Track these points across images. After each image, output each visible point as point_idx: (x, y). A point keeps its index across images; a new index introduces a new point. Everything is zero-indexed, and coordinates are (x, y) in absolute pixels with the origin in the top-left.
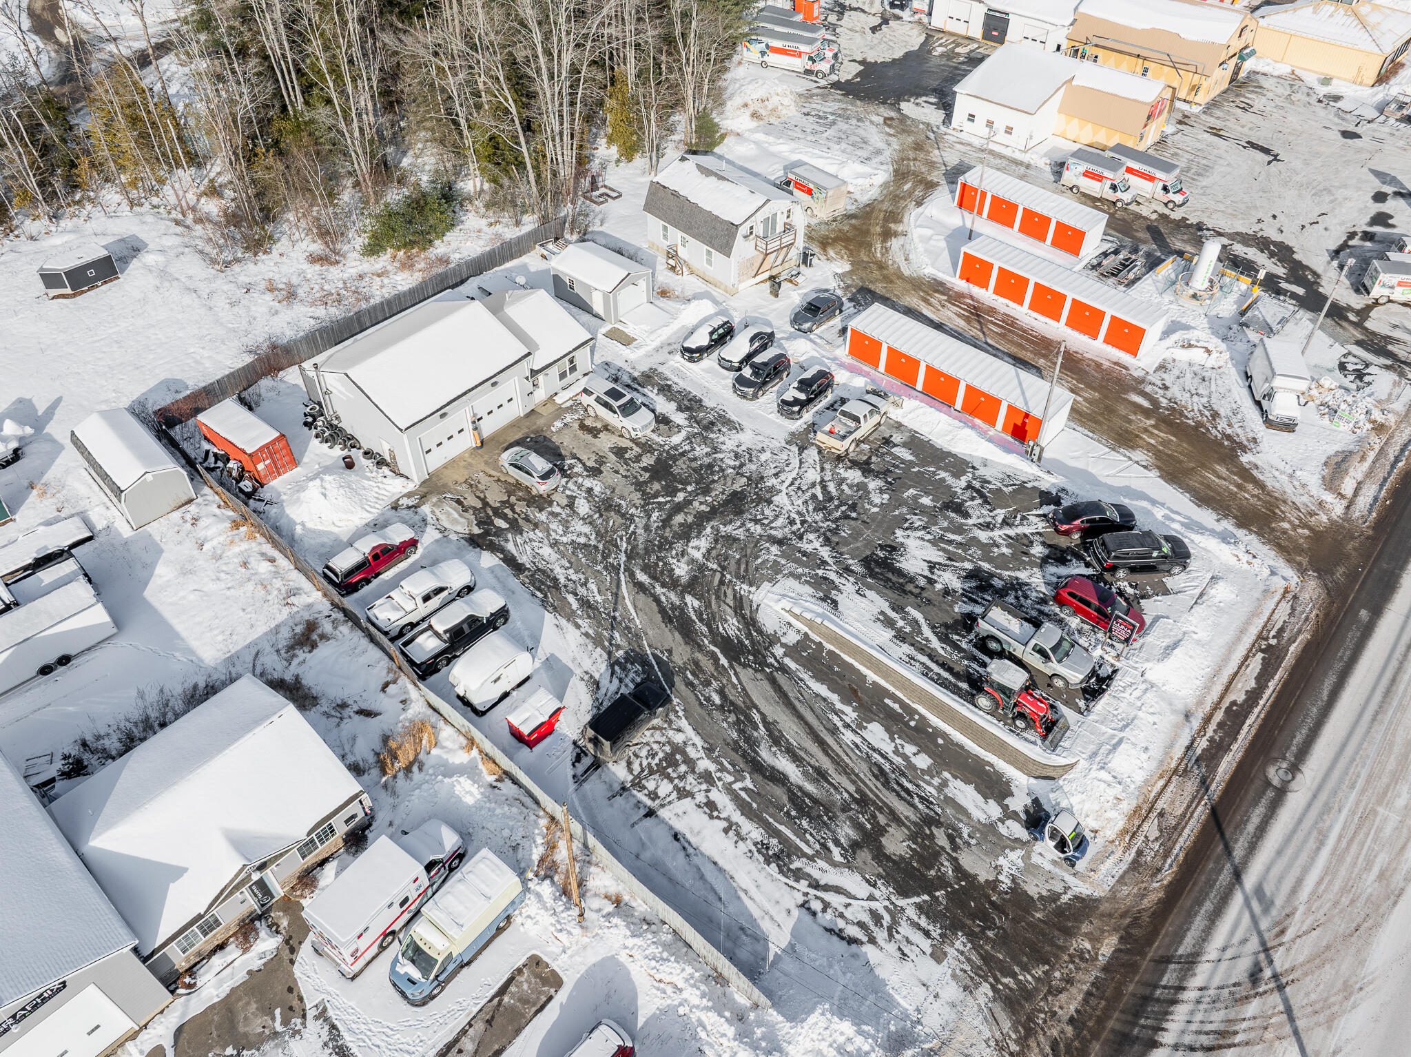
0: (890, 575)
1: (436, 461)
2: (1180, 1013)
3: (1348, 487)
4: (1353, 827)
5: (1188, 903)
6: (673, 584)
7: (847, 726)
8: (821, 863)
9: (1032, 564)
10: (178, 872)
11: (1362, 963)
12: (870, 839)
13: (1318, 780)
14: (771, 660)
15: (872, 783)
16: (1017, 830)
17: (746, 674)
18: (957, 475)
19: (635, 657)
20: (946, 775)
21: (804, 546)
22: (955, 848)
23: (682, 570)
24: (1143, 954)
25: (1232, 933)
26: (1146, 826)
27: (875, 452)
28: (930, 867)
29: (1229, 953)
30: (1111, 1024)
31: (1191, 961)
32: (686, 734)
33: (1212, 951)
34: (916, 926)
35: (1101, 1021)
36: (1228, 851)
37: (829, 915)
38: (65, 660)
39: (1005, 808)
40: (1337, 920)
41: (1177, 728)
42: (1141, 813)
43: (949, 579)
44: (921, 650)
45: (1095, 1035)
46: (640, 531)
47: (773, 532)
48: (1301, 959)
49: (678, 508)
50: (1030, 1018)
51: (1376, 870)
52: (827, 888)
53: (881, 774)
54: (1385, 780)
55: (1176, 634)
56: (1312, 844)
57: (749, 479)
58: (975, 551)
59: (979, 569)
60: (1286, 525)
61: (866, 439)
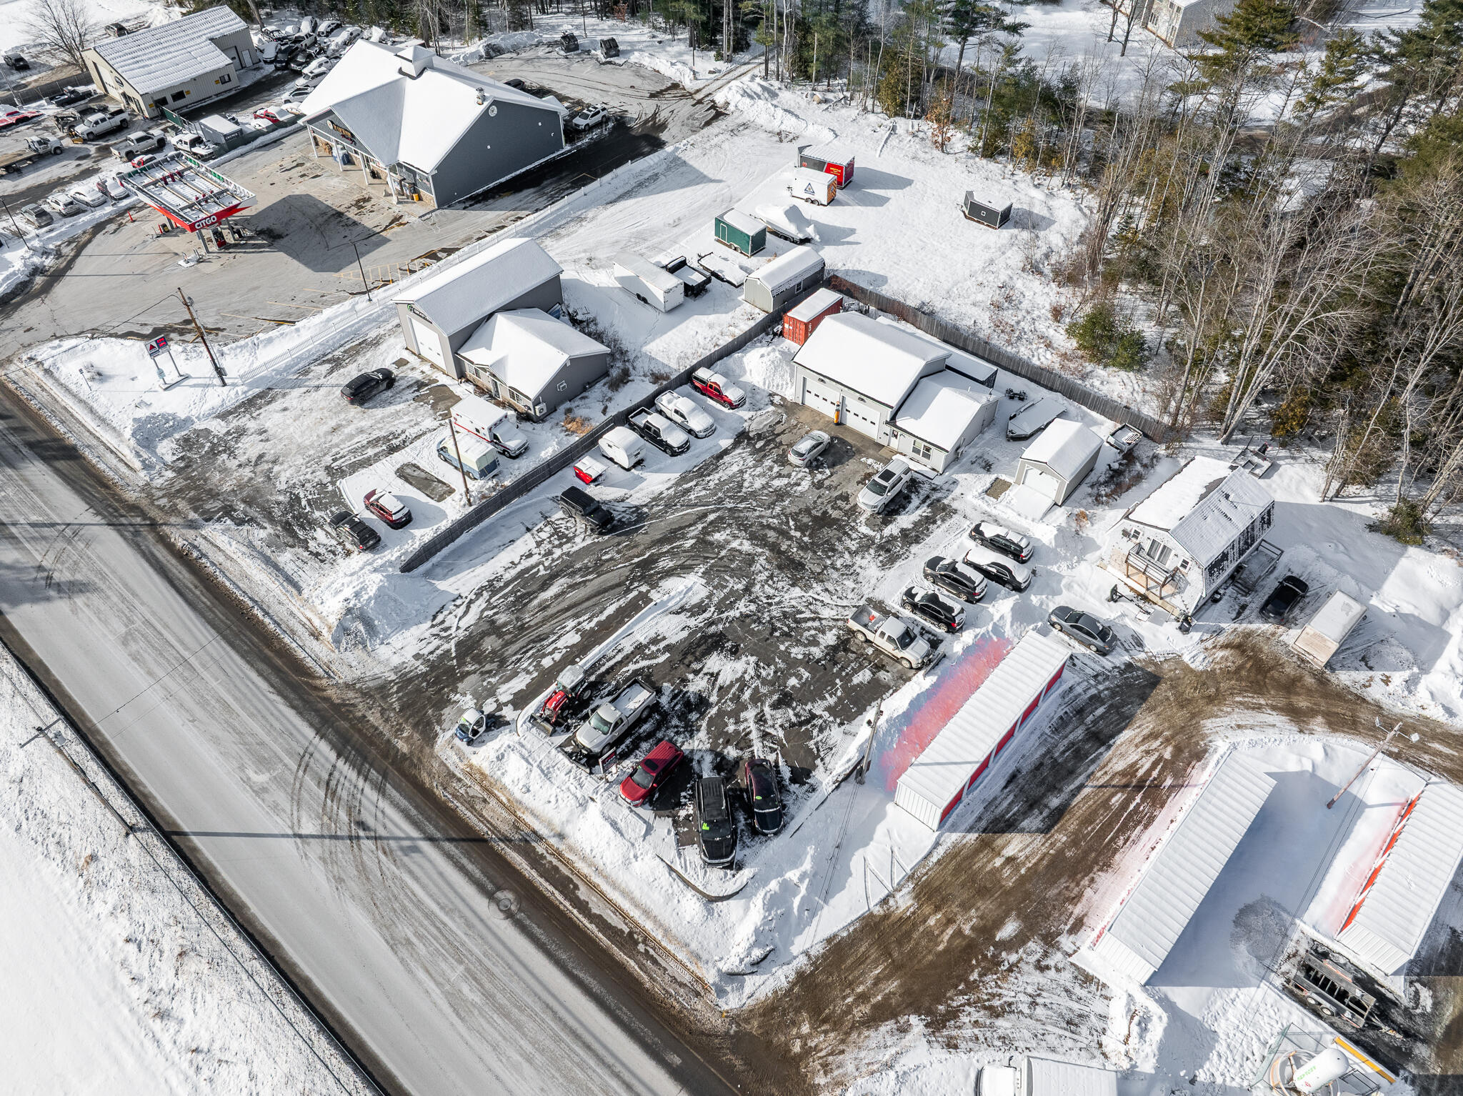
0: (704, 647)
2: (353, 775)
4: (451, 939)
5: (418, 800)
6: (706, 533)
7: (579, 624)
8: (484, 605)
9: (715, 745)
10: (490, 346)
11: (353, 897)
12: (493, 628)
13: (495, 929)
14: (636, 584)
15: (535, 634)
16: (489, 707)
17: (625, 571)
18: (830, 710)
19: (643, 517)
20: (535, 674)
21: (742, 603)
22: (482, 673)
23: (719, 537)
24: (392, 764)
25: (391, 821)
26: (477, 788)
27: (864, 657)
28: (472, 659)
29: (380, 815)
30: (357, 736)
31: (381, 790)
32: (579, 543)
33: (383, 804)
34: (437, 648)
35: (359, 731)
36: (451, 840)
37: (452, 607)
39: (506, 704)
40: (384, 893)
41: (549, 824)
43: (698, 685)
44: (628, 658)
45: (353, 726)
46: (757, 513)
47: (758, 586)
48: (365, 858)
50: (371, 696)
51: (414, 940)
52: (468, 607)
53: (540, 639)
54: (488, 985)
56: (443, 900)
57: (822, 573)
58: (730, 706)
59: (709, 705)
60: (805, 1029)
61: (878, 652)
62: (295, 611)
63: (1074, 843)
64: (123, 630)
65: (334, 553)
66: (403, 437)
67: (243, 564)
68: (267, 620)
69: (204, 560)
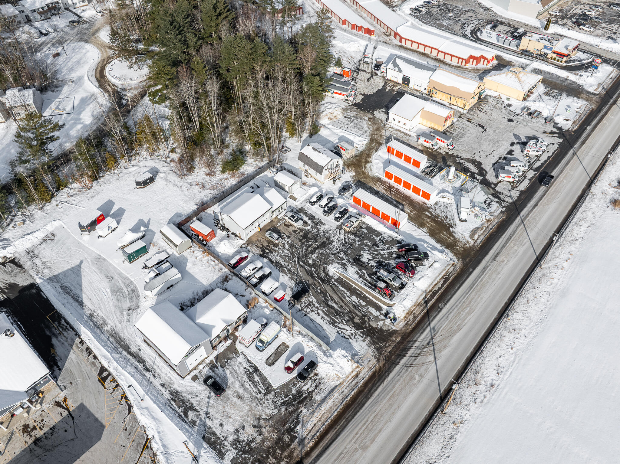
0: (359, 262)
1: (250, 235)
2: (411, 350)
3: (476, 237)
4: (455, 316)
5: (416, 331)
6: (309, 265)
7: (348, 296)
8: (341, 324)
9: (392, 259)
10: (214, 327)
11: (449, 342)
12: (351, 320)
13: (450, 307)
14: (331, 282)
15: (353, 308)
16: (383, 317)
17: (326, 286)
18: (377, 237)
19: (301, 282)
20: (369, 306)
21: (340, 255)
22: (369, 321)
23: (311, 262)
24: (405, 340)
25: (425, 336)
26: (410, 316)
27: (358, 230)
28: (364, 325)
29: (424, 340)
30: (397, 352)
31: (415, 341)
32: (312, 299)
33: (420, 340)
34: (360, 336)
35: (395, 352)
37: (342, 334)
38: (172, 286)
39: (380, 313)
40: (447, 334)
41: (420, 296)
42: (409, 314)
43: (373, 263)
44: (365, 279)
45: (393, 355)
46: (301, 252)
47: (332, 252)
48: (439, 340)
49: (310, 246)
50: (381, 352)
51: (457, 324)
52: (342, 329)
53: (355, 307)
54: (465, 306)
55: (423, 275)
57: (327, 238)
58: (379, 256)
59: (380, 260)
60: (458, 248)
61: (356, 227)
62: (347, 385)
63: (405, 201)
64: (360, 451)
65: (315, 381)
66: (248, 368)
67: (323, 412)
68: (353, 393)
69: (322, 429)
